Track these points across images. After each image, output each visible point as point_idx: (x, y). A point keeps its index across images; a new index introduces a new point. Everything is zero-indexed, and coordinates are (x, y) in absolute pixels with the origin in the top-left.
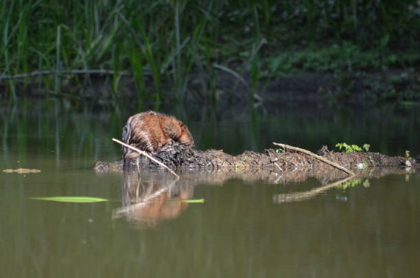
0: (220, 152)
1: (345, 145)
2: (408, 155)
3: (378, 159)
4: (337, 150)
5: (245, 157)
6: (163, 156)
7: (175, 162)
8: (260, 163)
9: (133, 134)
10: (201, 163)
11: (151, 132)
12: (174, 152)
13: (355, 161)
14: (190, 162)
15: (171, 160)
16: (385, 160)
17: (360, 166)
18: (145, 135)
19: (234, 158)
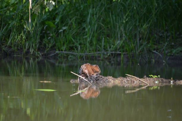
0: (111, 77)
1: (152, 75)
2: (172, 79)
3: (162, 80)
4: (149, 77)
5: (119, 79)
6: (92, 78)
7: (96, 80)
8: (124, 81)
9: (82, 71)
10: (104, 80)
11: (88, 70)
12: (96, 77)
13: (155, 81)
14: (101, 80)
15: (95, 79)
16: (164, 80)
17: (156, 82)
18: (86, 71)
19: (116, 79)
